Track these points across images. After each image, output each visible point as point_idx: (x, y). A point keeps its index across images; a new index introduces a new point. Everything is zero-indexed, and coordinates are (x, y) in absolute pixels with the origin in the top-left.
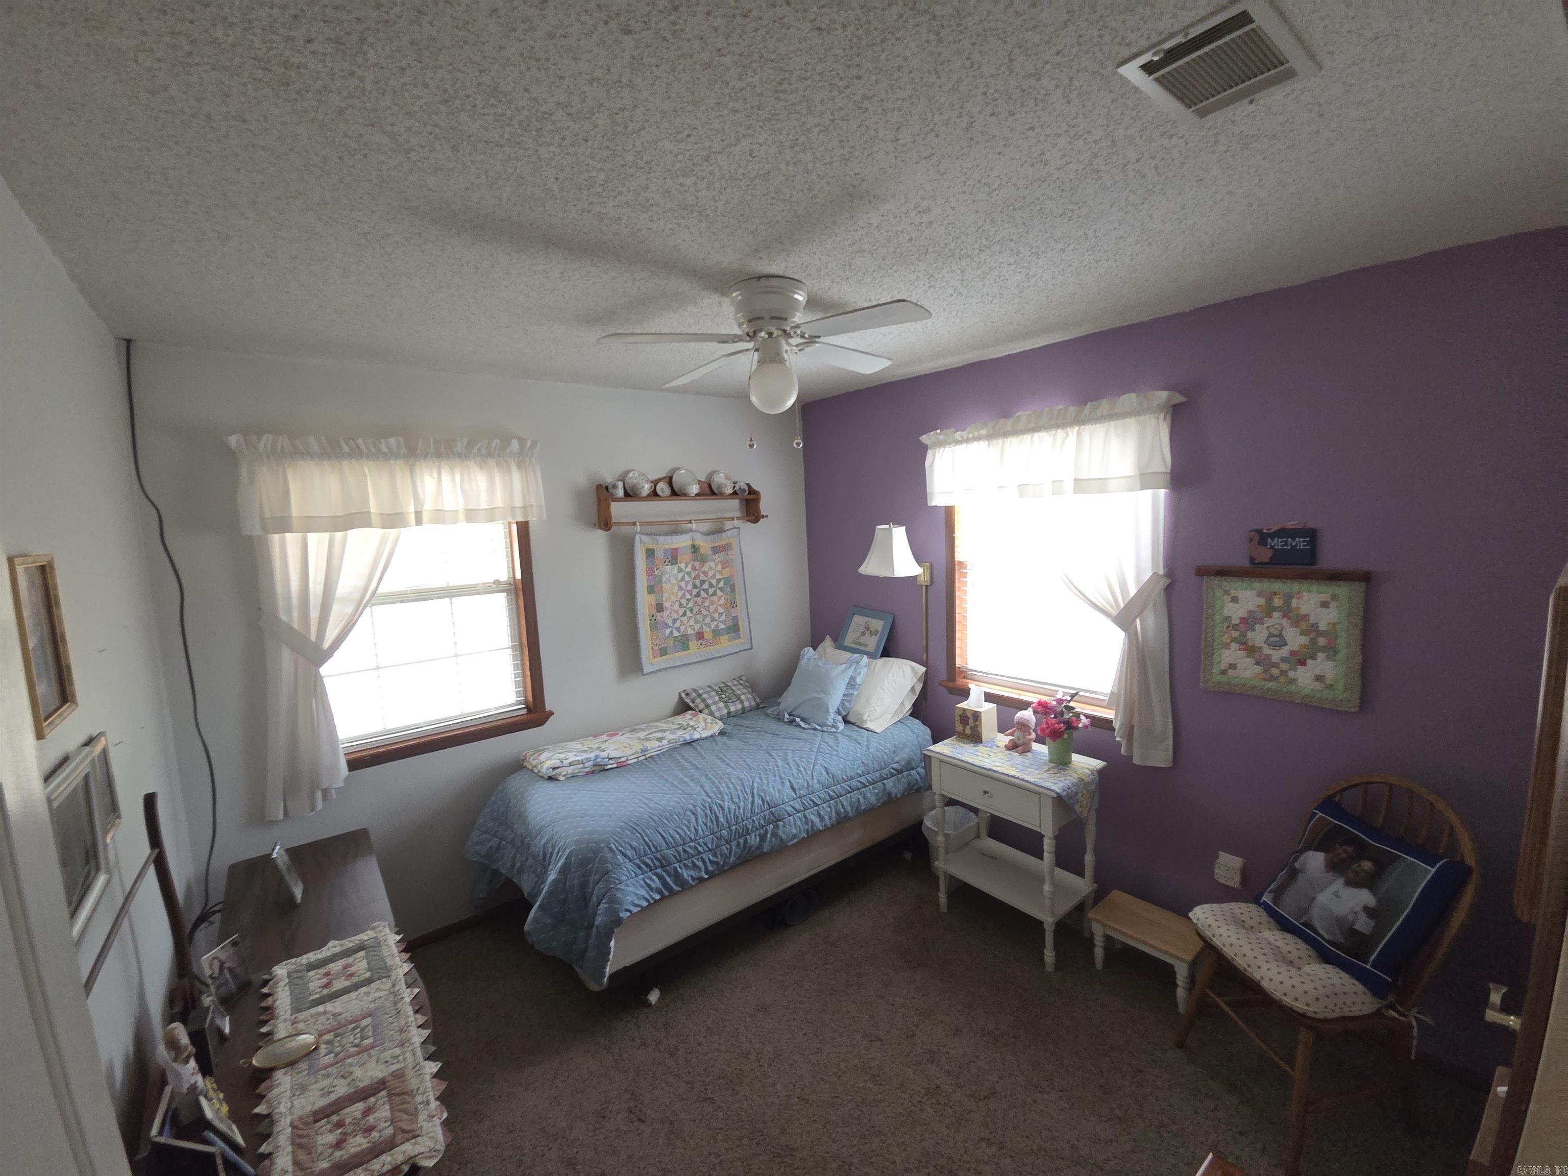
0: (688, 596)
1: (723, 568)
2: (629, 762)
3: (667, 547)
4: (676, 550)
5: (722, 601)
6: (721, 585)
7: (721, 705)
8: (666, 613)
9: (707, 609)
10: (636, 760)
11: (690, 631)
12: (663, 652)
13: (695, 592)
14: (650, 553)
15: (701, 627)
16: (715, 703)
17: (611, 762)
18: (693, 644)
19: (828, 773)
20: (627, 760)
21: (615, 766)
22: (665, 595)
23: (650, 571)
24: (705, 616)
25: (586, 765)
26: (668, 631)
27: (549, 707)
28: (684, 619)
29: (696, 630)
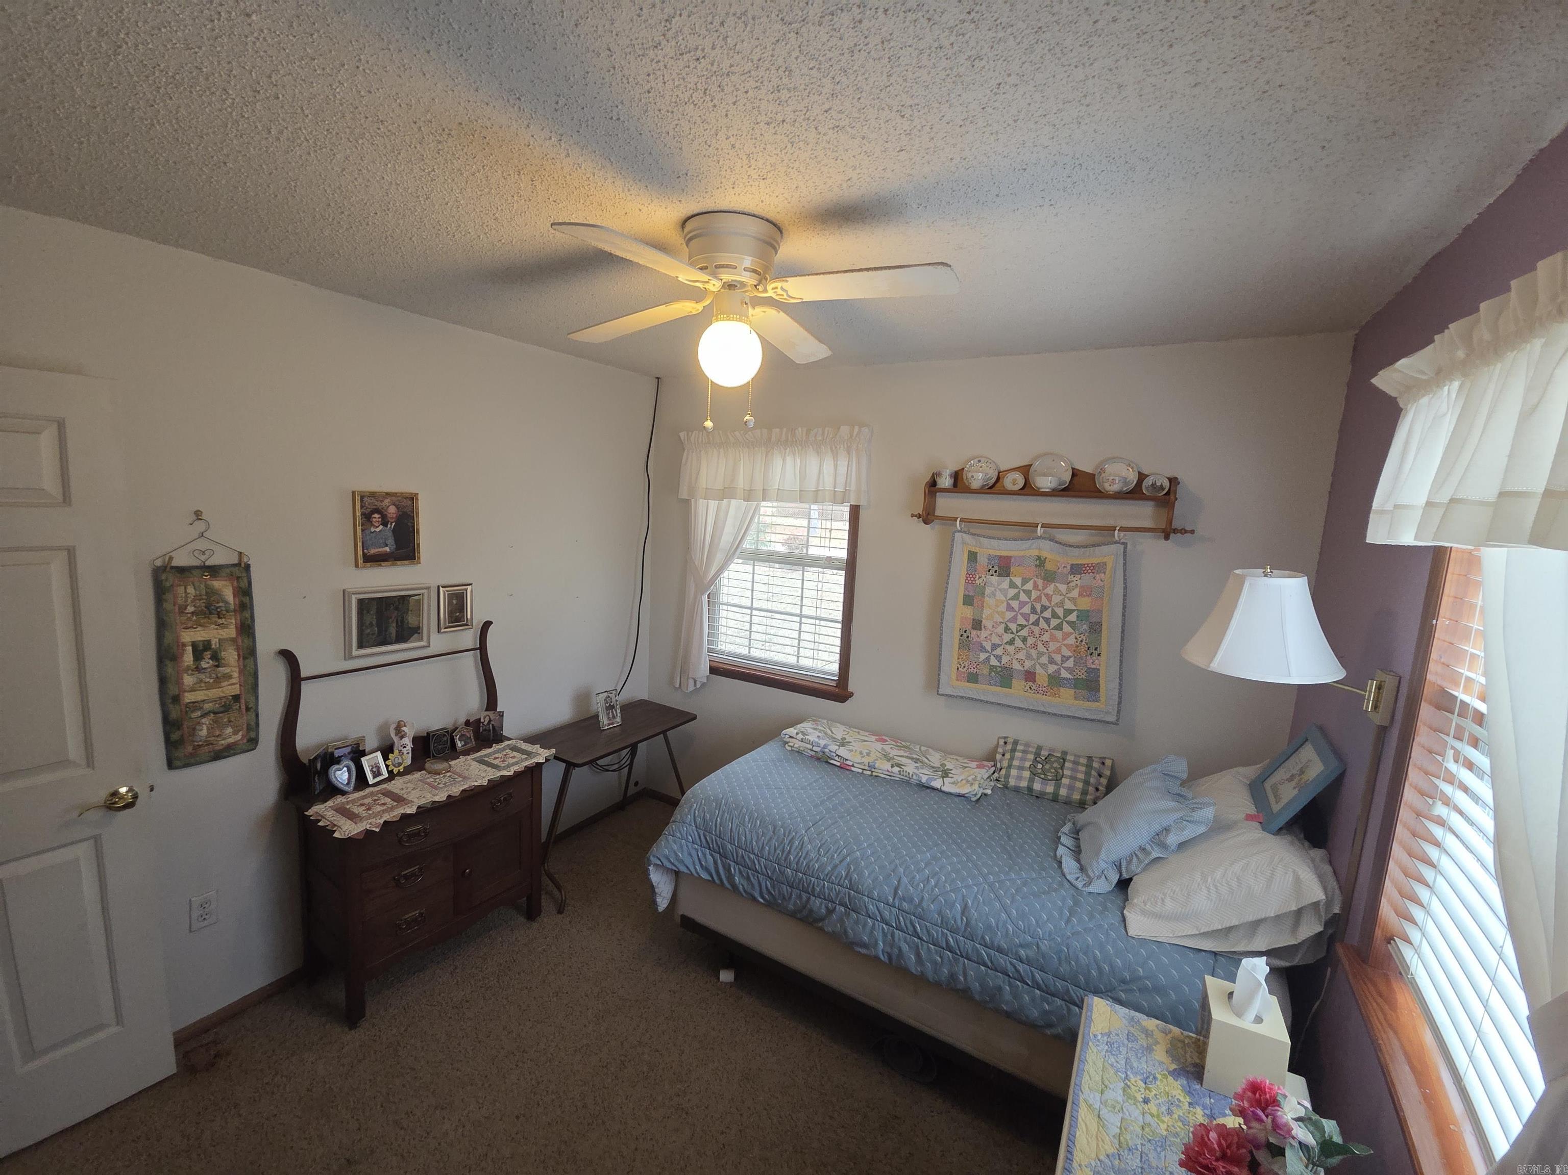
0: (1022, 621)
1: (1081, 595)
2: (853, 769)
3: (992, 552)
4: (1008, 558)
5: (1071, 641)
6: (1073, 617)
7: (1027, 774)
8: (984, 634)
9: (1045, 644)
10: (860, 771)
11: (1016, 666)
12: (973, 678)
13: (1033, 618)
14: (973, 557)
15: (1034, 666)
16: (1021, 768)
17: (836, 758)
18: (1018, 684)
19: (963, 913)
20: (853, 766)
21: (838, 764)
22: (986, 612)
23: (970, 577)
24: (1041, 654)
25: (815, 749)
26: (983, 656)
27: (851, 688)
28: (1010, 649)
29: (1026, 668)
